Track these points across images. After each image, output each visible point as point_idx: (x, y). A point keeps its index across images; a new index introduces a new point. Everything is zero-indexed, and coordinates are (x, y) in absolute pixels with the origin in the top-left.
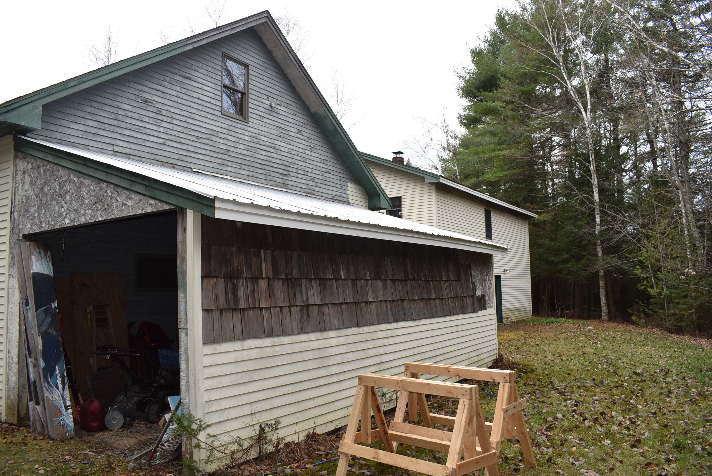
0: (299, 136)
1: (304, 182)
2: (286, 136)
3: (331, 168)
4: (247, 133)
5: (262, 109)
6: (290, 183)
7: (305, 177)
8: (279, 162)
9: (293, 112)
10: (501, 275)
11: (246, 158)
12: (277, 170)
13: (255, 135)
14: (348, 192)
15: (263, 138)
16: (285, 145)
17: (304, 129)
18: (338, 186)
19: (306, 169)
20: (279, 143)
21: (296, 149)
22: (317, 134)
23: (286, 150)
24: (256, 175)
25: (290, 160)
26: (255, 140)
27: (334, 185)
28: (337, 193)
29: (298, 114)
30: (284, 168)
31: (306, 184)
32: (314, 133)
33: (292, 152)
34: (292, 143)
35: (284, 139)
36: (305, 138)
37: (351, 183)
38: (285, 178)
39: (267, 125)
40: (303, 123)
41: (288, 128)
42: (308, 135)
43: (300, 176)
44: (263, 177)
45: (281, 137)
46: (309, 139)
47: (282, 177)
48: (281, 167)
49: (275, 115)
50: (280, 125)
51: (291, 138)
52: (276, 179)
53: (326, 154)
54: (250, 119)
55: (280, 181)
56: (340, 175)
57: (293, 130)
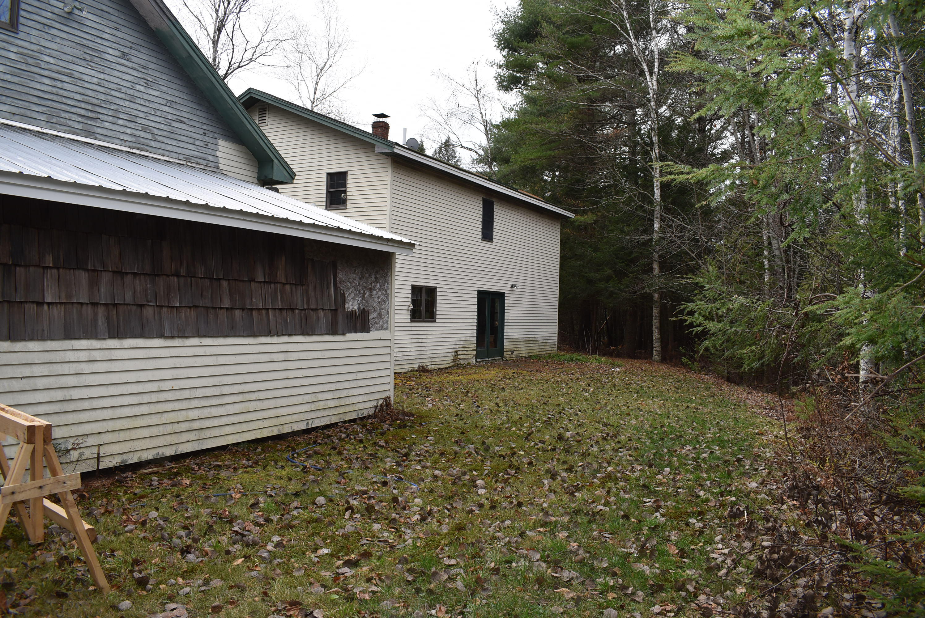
0: (123, 61)
1: (129, 131)
2: (96, 59)
3: (186, 115)
4: (14, 49)
5: (49, 15)
6: (99, 130)
7: (132, 125)
8: (78, 97)
9: (112, 25)
10: (506, 292)
11: (9, 87)
12: (74, 110)
13: (31, 53)
14: (218, 154)
15: (47, 59)
16: (93, 73)
17: (133, 52)
18: (197, 143)
19: (135, 113)
20: (81, 69)
21: (117, 81)
22: (160, 62)
23: (95, 80)
24: (28, 113)
25: (103, 97)
26: (31, 61)
27: (191, 141)
28: (196, 153)
29: (123, 29)
30: (89, 107)
31: (132, 135)
32: (154, 60)
33: (106, 84)
34: (107, 71)
35: (92, 64)
36: (136, 66)
37: (226, 140)
38: (89, 122)
39: (58, 40)
40: (133, 43)
41: (102, 48)
42: (142, 62)
43: (121, 122)
44: (43, 117)
45: (85, 59)
46: (144, 67)
47: (83, 121)
48: (83, 105)
49: (75, 25)
50: (85, 42)
51: (106, 64)
52: (71, 123)
53: (177, 93)
54: (21, 28)
55: (80, 126)
56: (205, 127)
57: (111, 51)
